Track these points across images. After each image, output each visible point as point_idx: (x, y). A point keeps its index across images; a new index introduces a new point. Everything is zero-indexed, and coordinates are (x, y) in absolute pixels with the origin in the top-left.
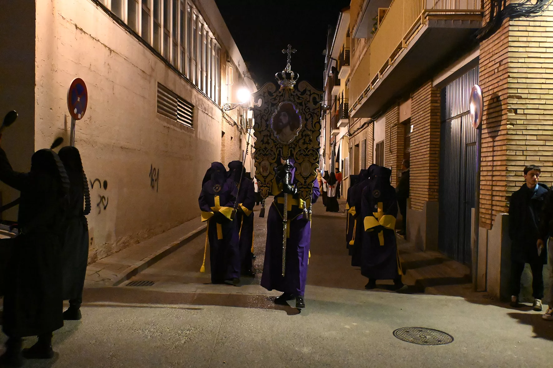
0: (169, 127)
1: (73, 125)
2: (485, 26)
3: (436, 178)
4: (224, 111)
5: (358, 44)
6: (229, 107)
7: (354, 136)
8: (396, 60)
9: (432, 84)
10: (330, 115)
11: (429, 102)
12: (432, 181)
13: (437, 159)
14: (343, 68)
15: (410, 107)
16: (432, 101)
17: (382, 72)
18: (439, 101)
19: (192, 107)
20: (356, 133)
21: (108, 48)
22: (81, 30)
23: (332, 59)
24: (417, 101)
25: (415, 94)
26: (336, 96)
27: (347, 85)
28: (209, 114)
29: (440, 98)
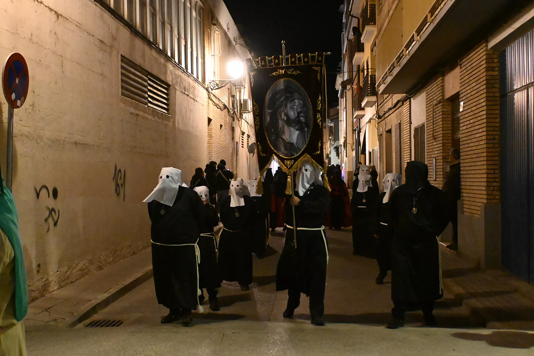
0: (137, 115)
1: (11, 115)
3: (497, 172)
4: (210, 90)
6: (217, 85)
7: (385, 119)
8: (437, 15)
9: (487, 46)
10: (351, 92)
11: (483, 71)
12: (490, 176)
13: (496, 146)
14: (367, 28)
15: (459, 78)
16: (488, 69)
17: (419, 31)
18: (497, 69)
19: (168, 86)
20: (387, 115)
21: (55, 11)
23: (353, 16)
24: (467, 69)
25: (464, 60)
26: (359, 66)
27: (373, 51)
28: (191, 95)
29: (498, 64)
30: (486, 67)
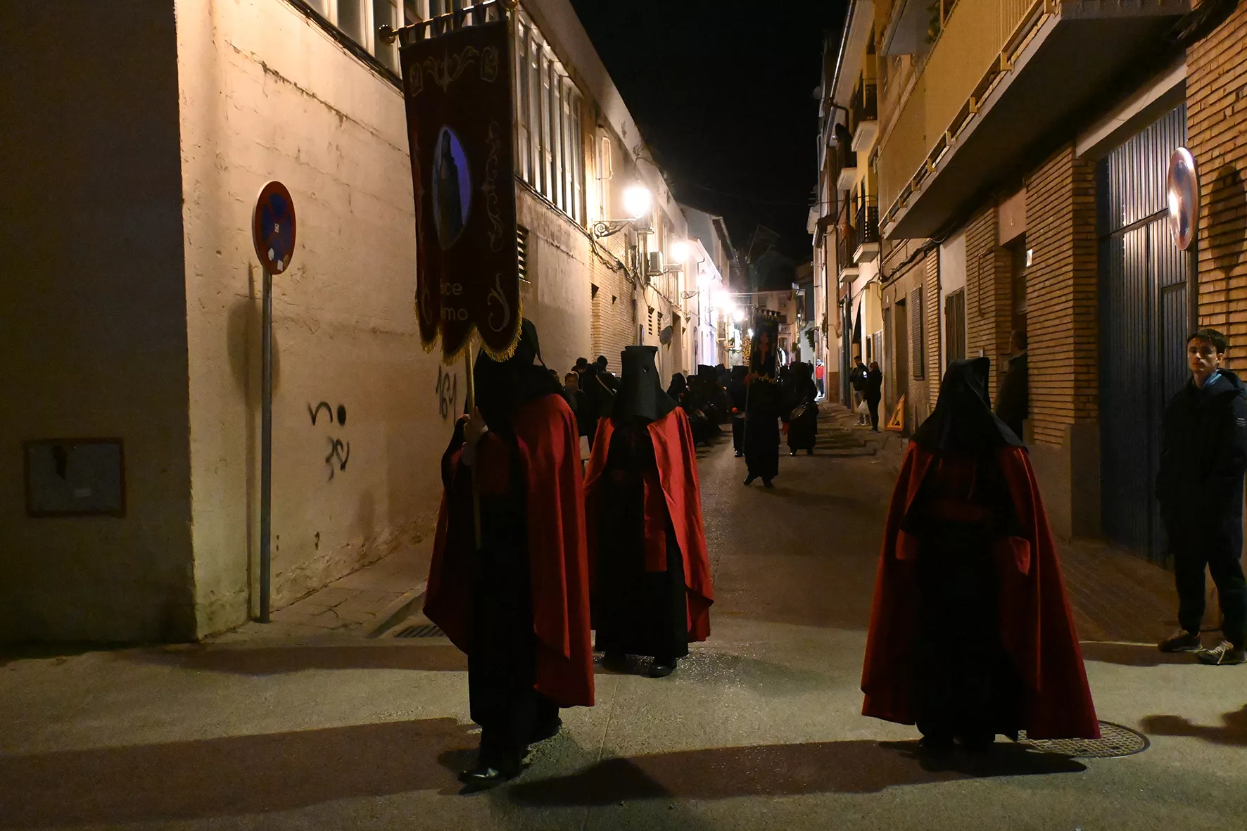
1: (267, 286)
2: (1197, 7)
3: (1092, 370)
4: (595, 238)
5: (896, 69)
6: (606, 228)
7: (894, 282)
8: (986, 99)
9: (1074, 152)
10: (835, 236)
11: (1067, 196)
12: (1081, 377)
13: (1092, 325)
14: (862, 127)
15: (1024, 208)
16: (1076, 193)
17: (954, 130)
18: (1092, 192)
19: (525, 233)
20: (898, 274)
21: (335, 110)
22: (276, 73)
23: (837, 107)
24: (1040, 193)
25: (1034, 177)
26: (848, 191)
27: (873, 165)
28: (563, 247)
29: (1094, 183)
30: (1073, 189)
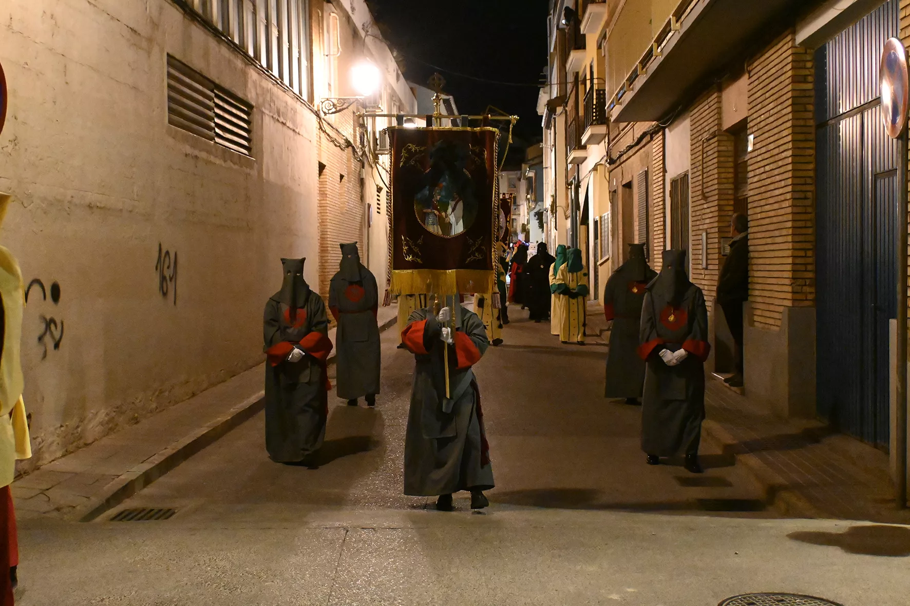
0: (196, 157)
3: (810, 253)
4: (322, 115)
6: (334, 105)
7: (621, 164)
9: (794, 40)
10: (564, 118)
11: (787, 82)
12: (798, 261)
13: (809, 210)
14: (591, 9)
15: (746, 94)
16: (795, 80)
17: (678, 14)
18: (810, 79)
19: (249, 108)
20: (625, 157)
24: (761, 79)
25: (755, 64)
26: (577, 73)
27: (601, 48)
28: (289, 124)
29: (813, 71)
30: (793, 76)
